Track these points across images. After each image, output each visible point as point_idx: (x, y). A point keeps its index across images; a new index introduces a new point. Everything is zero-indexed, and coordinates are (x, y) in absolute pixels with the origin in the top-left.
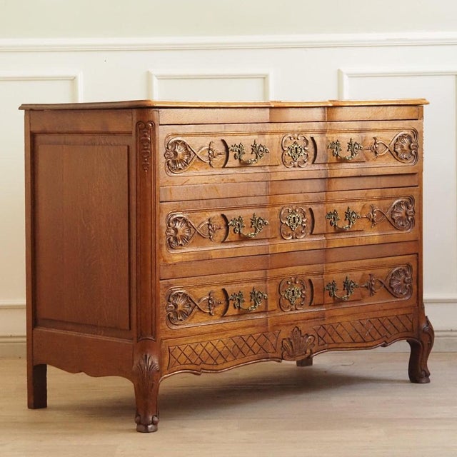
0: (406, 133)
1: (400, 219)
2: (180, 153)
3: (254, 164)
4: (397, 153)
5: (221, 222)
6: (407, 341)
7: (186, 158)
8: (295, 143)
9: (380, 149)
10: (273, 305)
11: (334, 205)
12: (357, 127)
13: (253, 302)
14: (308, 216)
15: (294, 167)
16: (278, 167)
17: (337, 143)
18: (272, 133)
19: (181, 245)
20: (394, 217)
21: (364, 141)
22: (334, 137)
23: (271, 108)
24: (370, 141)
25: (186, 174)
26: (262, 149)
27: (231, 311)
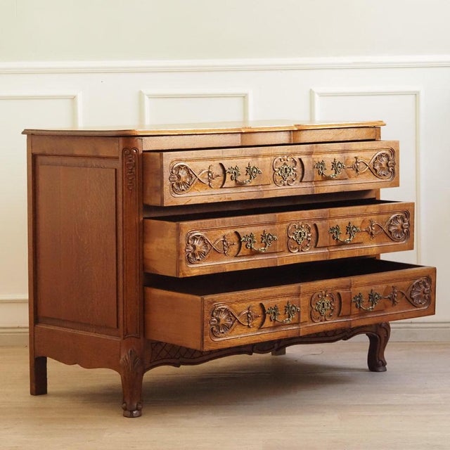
0: (384, 152)
1: (397, 231)
2: (183, 176)
3: (248, 184)
4: (376, 170)
5: (234, 239)
6: (367, 335)
7: (188, 180)
8: (285, 164)
9: (361, 167)
10: (304, 317)
11: (336, 220)
12: (340, 149)
13: (287, 315)
14: (313, 231)
15: (284, 185)
16: (270, 186)
17: (323, 163)
18: (264, 156)
19: (199, 260)
20: (391, 230)
21: (347, 161)
22: (319, 158)
23: (242, 133)
24: (352, 161)
25: (189, 195)
26: (255, 170)
27: (268, 323)
